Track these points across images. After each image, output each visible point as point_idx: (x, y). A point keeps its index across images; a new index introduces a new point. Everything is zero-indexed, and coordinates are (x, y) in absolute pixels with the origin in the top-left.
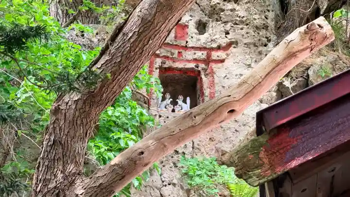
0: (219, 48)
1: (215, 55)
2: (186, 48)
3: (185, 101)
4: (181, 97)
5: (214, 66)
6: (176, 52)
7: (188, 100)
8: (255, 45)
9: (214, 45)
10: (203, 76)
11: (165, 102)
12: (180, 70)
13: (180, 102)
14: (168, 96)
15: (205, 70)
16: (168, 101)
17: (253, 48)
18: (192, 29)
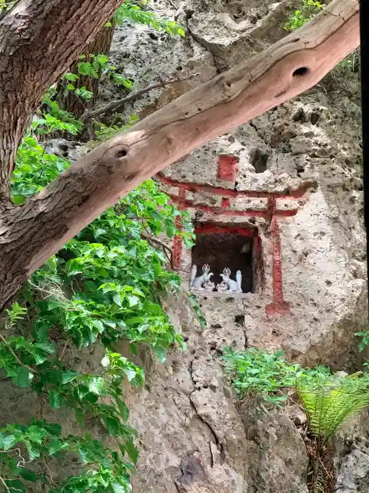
0: (287, 193)
1: (281, 203)
2: (235, 192)
3: (233, 277)
4: (227, 271)
5: (279, 220)
6: (219, 198)
7: (239, 275)
8: (344, 188)
9: (280, 188)
10: (262, 236)
11: (201, 278)
12: (226, 227)
13: (226, 278)
14: (206, 268)
15: (265, 226)
16: (207, 276)
17: (341, 193)
18: (244, 163)
